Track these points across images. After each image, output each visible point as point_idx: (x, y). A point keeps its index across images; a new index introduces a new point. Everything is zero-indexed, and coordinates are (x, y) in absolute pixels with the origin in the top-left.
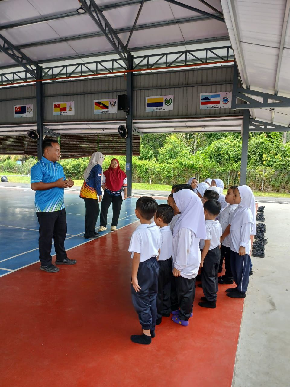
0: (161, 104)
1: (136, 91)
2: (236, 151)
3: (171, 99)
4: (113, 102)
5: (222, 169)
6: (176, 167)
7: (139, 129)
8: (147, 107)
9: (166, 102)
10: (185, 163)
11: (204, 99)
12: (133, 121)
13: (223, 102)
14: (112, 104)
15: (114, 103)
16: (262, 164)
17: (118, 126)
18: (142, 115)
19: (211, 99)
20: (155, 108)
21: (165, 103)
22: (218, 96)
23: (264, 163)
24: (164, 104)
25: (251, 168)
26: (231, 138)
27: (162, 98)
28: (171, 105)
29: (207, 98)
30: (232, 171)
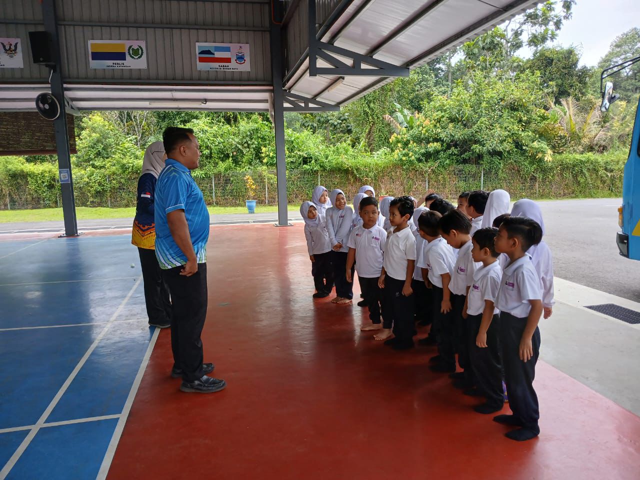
0: (121, 56)
1: (63, 27)
2: (219, 143)
3: (140, 47)
4: (11, 45)
5: (201, 172)
6: (114, 174)
7: (74, 102)
8: (93, 59)
9: (131, 52)
10: (132, 165)
11: (202, 52)
12: (65, 86)
13: (236, 60)
14: (7, 48)
15: (13, 48)
16: (261, 162)
17: (35, 94)
18: (82, 73)
19: (215, 53)
20: (110, 63)
21: (130, 54)
22: (228, 49)
23: (265, 161)
24: (128, 57)
25: (247, 170)
26: (208, 121)
27: (123, 45)
28: (141, 58)
29: (209, 52)
30: (218, 176)
